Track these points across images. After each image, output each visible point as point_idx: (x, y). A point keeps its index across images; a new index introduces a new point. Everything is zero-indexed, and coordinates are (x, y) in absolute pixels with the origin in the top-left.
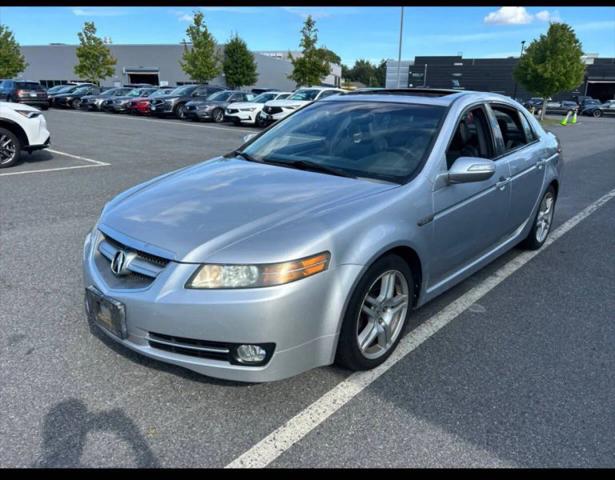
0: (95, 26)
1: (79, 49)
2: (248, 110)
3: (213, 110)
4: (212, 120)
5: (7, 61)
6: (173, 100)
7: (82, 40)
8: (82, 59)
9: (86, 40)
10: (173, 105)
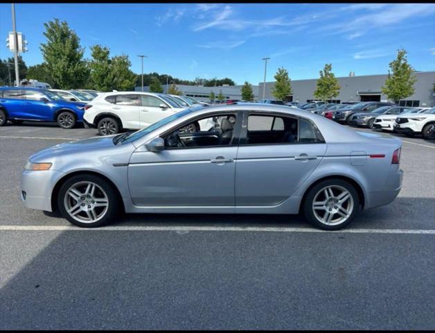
0: (332, 67)
1: (318, 80)
2: (389, 120)
3: (370, 120)
4: (367, 127)
5: (281, 89)
6: (347, 112)
7: (322, 75)
8: (318, 87)
9: (324, 75)
10: (346, 115)
